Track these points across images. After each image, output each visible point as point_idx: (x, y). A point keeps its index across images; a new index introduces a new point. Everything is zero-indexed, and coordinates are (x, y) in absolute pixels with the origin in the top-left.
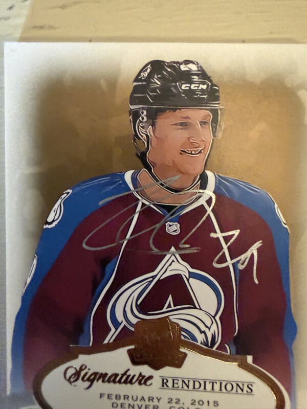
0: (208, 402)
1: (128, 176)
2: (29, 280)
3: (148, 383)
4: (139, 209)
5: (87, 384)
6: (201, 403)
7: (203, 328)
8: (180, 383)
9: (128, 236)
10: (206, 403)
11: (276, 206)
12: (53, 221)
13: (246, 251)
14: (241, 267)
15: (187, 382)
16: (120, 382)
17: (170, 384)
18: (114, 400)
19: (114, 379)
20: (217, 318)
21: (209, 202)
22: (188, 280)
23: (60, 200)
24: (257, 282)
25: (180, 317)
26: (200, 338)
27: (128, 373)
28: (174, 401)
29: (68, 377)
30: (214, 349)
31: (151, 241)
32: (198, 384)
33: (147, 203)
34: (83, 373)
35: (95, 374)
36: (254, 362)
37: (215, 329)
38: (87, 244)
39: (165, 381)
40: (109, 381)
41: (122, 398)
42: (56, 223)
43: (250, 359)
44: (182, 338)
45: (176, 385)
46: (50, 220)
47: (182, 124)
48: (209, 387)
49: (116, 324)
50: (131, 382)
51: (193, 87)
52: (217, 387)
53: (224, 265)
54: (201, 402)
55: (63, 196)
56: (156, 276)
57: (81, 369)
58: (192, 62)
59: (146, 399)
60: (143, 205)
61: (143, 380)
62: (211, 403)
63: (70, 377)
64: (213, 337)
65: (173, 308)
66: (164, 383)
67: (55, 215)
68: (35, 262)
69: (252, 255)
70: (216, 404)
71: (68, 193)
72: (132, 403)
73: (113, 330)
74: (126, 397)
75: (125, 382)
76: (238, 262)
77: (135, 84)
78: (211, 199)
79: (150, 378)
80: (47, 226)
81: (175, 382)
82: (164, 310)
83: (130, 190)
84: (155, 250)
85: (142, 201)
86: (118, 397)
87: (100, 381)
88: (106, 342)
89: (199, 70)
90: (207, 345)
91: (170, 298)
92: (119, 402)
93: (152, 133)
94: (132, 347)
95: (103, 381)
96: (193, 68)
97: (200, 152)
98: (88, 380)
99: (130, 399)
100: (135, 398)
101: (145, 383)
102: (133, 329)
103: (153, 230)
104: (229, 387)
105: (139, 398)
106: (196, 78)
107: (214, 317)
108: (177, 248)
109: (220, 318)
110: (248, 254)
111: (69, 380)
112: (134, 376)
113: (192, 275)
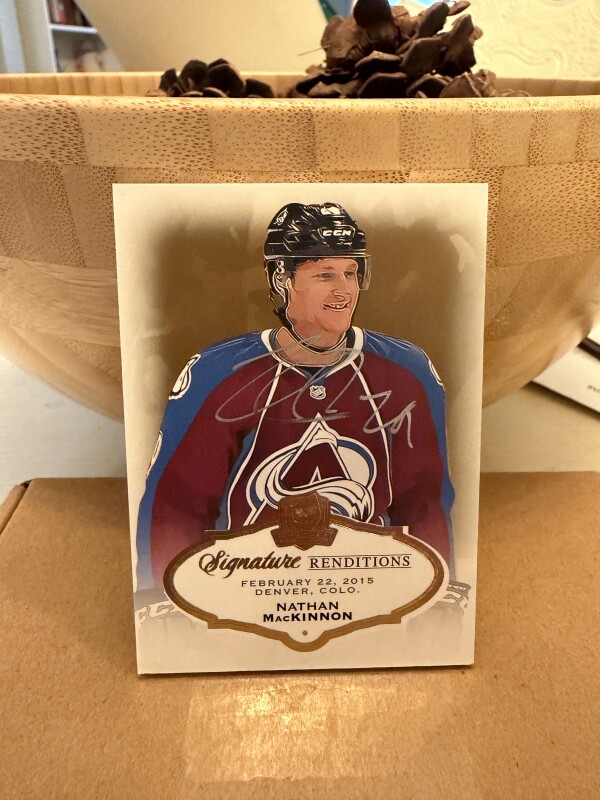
0: (362, 579)
1: (265, 336)
2: (154, 461)
3: (296, 565)
4: (278, 372)
8: (331, 562)
9: (268, 404)
10: (359, 581)
11: (430, 362)
12: (180, 391)
13: (398, 414)
15: (338, 561)
16: (263, 567)
17: (320, 564)
18: (258, 587)
19: (257, 564)
20: (370, 488)
21: (357, 361)
22: (336, 449)
23: (187, 367)
24: (411, 446)
25: (329, 491)
26: (351, 511)
28: (325, 582)
29: (203, 567)
30: (367, 522)
31: (294, 408)
33: (288, 366)
36: (410, 533)
37: (367, 500)
38: (220, 415)
39: (314, 561)
40: (251, 567)
42: (183, 393)
43: (405, 530)
44: (332, 513)
45: (326, 565)
46: (175, 390)
47: (324, 275)
48: (362, 563)
49: (258, 503)
50: (276, 566)
51: (335, 233)
52: (371, 563)
53: (375, 430)
54: (354, 581)
55: (190, 362)
57: (219, 556)
58: (334, 205)
59: (294, 582)
60: (283, 367)
61: (290, 562)
62: (366, 581)
63: (207, 567)
64: (366, 509)
65: (321, 481)
66: (313, 564)
67: (182, 384)
68: (160, 439)
69: (406, 418)
70: (370, 580)
71: (196, 358)
72: (278, 588)
73: (254, 509)
75: (270, 566)
77: (270, 231)
78: (359, 357)
79: (298, 559)
80: (173, 397)
81: (326, 561)
82: (311, 484)
83: (268, 351)
84: (299, 418)
85: (282, 363)
86: (262, 583)
87: (242, 567)
88: (246, 524)
89: (342, 214)
90: (359, 518)
91: (317, 470)
92: (263, 589)
93: (291, 286)
94: (277, 527)
95: (245, 568)
96: (336, 211)
97: (346, 306)
98: (227, 567)
99: (276, 584)
101: (292, 566)
102: (276, 507)
106: (338, 223)
107: (366, 488)
108: (324, 414)
109: (373, 489)
110: (401, 417)
111: (205, 570)
112: (280, 558)
113: (340, 443)
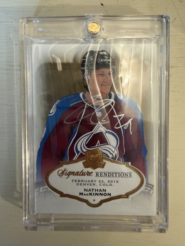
0: (114, 181)
5: (67, 176)
6: (111, 182)
7: (112, 152)
14: (125, 128)
27: (83, 171)
32: (110, 174)
34: (65, 172)
35: (70, 172)
39: (97, 174)
41: (81, 181)
56: (93, 133)
74: (82, 181)
76: (124, 126)
100: (86, 181)
103: (91, 115)
104: (122, 175)
105: (87, 181)
112: (85, 172)
